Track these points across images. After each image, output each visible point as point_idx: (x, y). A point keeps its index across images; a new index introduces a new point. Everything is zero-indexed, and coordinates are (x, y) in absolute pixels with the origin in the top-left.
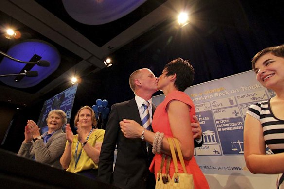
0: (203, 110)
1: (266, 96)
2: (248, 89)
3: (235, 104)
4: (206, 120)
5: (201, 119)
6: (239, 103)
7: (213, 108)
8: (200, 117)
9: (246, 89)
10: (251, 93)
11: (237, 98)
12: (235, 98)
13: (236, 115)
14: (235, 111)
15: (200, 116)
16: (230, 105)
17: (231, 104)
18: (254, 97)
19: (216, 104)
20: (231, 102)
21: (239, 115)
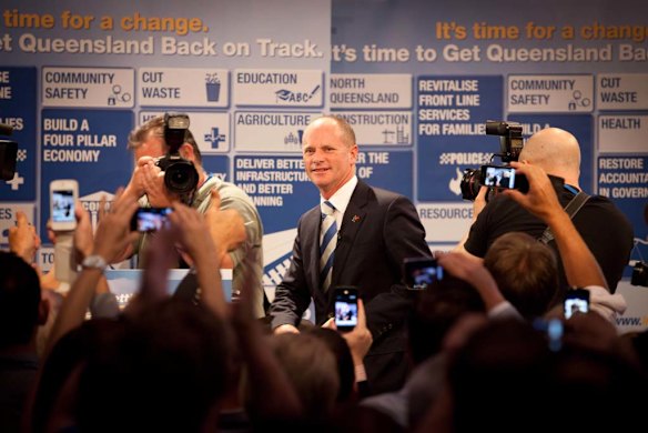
0: (103, 103)
1: (319, 93)
2: (280, 52)
3: (222, 101)
4: (104, 150)
5: (87, 140)
6: (236, 101)
7: (143, 101)
8: (85, 133)
9: (272, 47)
10: (282, 72)
11: (235, 78)
12: (230, 75)
13: (215, 145)
14: (216, 130)
15: (85, 126)
16: (204, 102)
17: (210, 99)
18: (288, 87)
19: (158, 85)
20: (213, 90)
21: (223, 148)
